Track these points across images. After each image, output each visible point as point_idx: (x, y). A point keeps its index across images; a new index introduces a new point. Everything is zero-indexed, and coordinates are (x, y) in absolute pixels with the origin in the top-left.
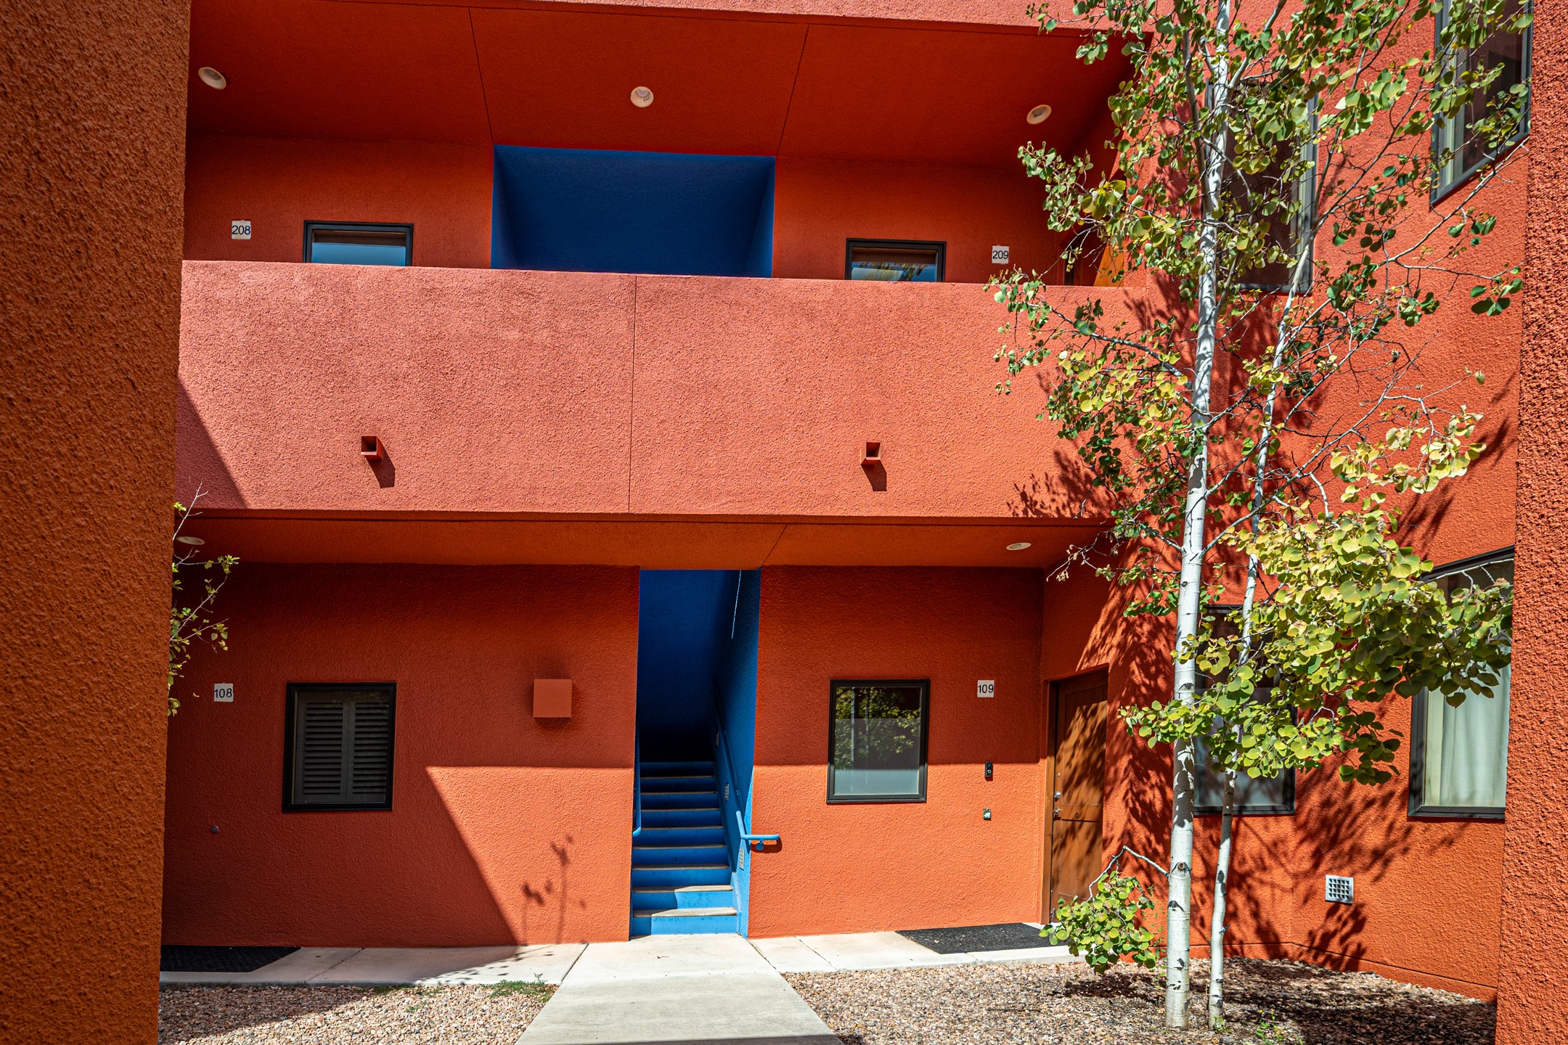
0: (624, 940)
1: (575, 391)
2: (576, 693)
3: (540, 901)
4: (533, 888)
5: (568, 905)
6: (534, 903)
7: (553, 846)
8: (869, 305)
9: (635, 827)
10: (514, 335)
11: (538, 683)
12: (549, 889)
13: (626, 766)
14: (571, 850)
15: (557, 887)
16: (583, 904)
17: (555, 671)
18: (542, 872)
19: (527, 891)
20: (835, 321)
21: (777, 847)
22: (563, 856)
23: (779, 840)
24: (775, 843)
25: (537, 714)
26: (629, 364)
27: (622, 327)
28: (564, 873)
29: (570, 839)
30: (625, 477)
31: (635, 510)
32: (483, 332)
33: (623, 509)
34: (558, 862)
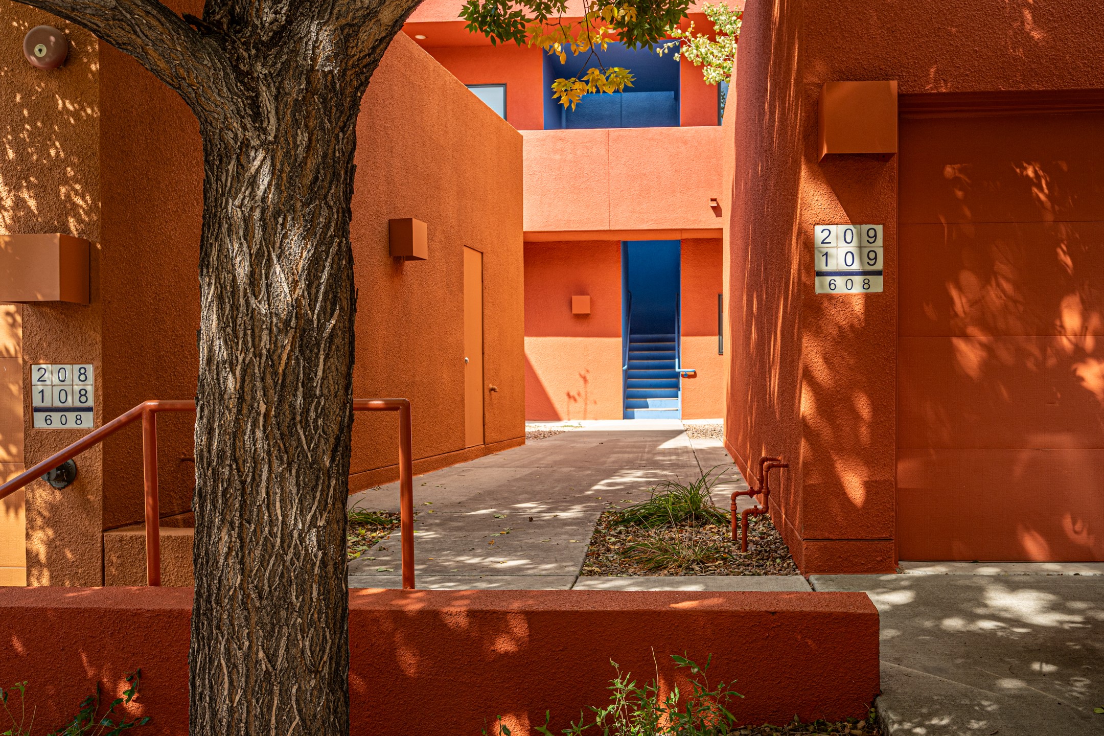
0: (620, 419)
1: (585, 179)
2: (592, 302)
3: (575, 400)
4: (571, 394)
5: (588, 402)
6: (572, 401)
7: (580, 375)
8: (712, 137)
9: (624, 366)
10: (558, 157)
11: (574, 298)
12: (579, 394)
13: (617, 336)
14: (589, 377)
15: (583, 393)
16: (595, 402)
17: (582, 292)
18: (576, 386)
19: (569, 395)
20: (696, 144)
21: (694, 376)
22: (585, 379)
23: (695, 372)
24: (693, 373)
25: (575, 311)
26: (607, 167)
27: (603, 152)
28: (585, 387)
29: (588, 371)
30: (607, 215)
31: (612, 228)
32: (546, 156)
33: (607, 228)
34: (582, 381)
